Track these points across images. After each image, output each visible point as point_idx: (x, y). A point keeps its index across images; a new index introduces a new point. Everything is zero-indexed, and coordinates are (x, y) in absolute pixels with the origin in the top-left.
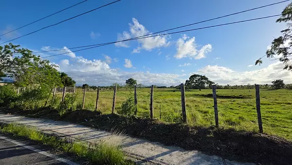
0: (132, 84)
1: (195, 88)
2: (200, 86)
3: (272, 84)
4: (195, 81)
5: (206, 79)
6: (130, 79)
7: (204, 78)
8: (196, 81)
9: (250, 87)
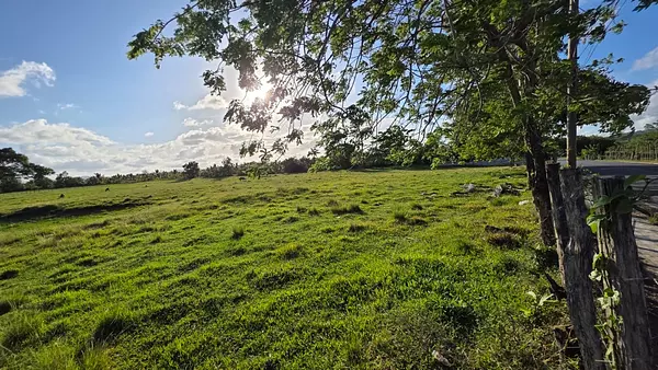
3: (182, 169)
9: (146, 178)
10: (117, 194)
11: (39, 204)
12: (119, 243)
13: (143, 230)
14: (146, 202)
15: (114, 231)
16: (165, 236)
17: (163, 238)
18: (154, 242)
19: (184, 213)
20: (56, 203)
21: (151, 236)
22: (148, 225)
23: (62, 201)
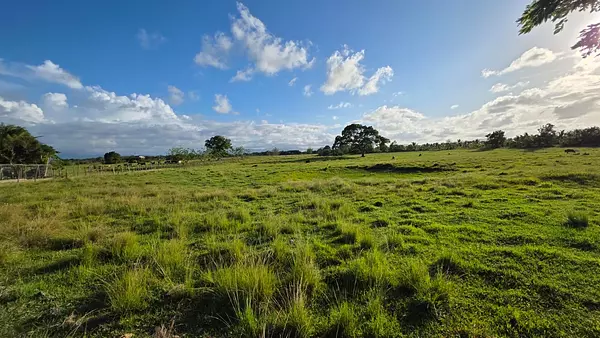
0: (219, 148)
1: (353, 151)
2: (362, 148)
3: (486, 139)
4: (353, 138)
5: (374, 132)
6: (216, 138)
7: (369, 130)
8: (355, 137)
9: (450, 146)
10: (428, 159)
11: (383, 162)
12: (437, 200)
13: (454, 193)
14: (451, 168)
15: (432, 189)
16: (476, 202)
17: (475, 204)
18: (466, 206)
19: (493, 183)
20: (391, 162)
21: (464, 201)
22: (458, 189)
23: (395, 161)
